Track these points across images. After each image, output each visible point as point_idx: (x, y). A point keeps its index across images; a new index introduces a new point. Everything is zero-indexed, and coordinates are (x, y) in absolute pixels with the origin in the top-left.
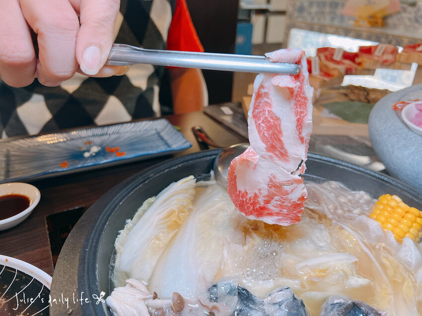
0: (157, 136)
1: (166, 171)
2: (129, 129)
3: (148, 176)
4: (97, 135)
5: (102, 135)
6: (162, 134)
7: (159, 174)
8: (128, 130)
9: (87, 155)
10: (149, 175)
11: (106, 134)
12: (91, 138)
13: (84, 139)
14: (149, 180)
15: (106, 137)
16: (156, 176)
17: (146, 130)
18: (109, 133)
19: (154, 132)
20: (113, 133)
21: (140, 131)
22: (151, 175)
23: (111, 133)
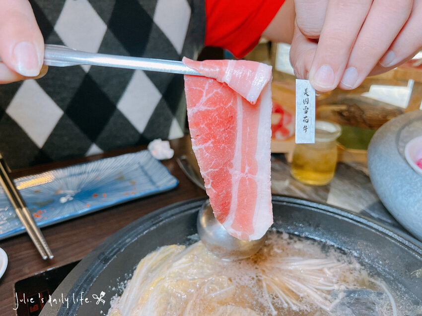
0: (140, 171)
1: (145, 233)
2: (110, 164)
3: (124, 243)
4: (75, 175)
5: (80, 174)
6: (146, 168)
7: (136, 238)
8: (108, 166)
9: (63, 200)
10: (125, 240)
11: (85, 172)
12: (67, 179)
13: (60, 181)
14: (125, 247)
15: (84, 176)
16: (133, 241)
17: (128, 164)
18: (87, 171)
19: (136, 166)
20: (93, 171)
21: (122, 166)
22: (127, 241)
23: (90, 171)
